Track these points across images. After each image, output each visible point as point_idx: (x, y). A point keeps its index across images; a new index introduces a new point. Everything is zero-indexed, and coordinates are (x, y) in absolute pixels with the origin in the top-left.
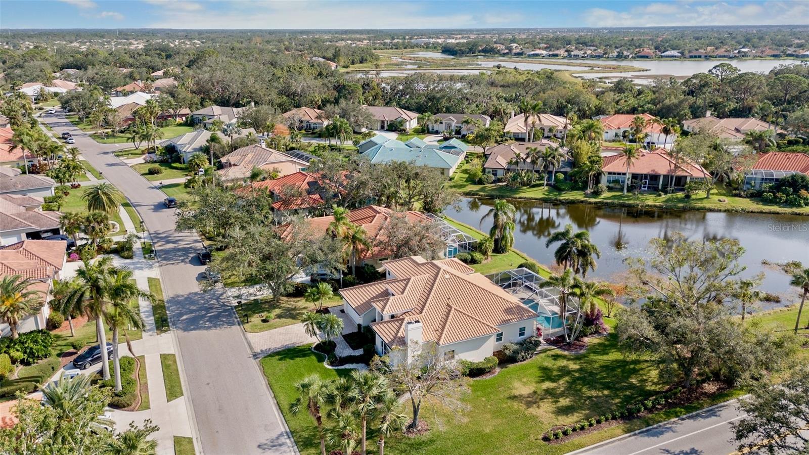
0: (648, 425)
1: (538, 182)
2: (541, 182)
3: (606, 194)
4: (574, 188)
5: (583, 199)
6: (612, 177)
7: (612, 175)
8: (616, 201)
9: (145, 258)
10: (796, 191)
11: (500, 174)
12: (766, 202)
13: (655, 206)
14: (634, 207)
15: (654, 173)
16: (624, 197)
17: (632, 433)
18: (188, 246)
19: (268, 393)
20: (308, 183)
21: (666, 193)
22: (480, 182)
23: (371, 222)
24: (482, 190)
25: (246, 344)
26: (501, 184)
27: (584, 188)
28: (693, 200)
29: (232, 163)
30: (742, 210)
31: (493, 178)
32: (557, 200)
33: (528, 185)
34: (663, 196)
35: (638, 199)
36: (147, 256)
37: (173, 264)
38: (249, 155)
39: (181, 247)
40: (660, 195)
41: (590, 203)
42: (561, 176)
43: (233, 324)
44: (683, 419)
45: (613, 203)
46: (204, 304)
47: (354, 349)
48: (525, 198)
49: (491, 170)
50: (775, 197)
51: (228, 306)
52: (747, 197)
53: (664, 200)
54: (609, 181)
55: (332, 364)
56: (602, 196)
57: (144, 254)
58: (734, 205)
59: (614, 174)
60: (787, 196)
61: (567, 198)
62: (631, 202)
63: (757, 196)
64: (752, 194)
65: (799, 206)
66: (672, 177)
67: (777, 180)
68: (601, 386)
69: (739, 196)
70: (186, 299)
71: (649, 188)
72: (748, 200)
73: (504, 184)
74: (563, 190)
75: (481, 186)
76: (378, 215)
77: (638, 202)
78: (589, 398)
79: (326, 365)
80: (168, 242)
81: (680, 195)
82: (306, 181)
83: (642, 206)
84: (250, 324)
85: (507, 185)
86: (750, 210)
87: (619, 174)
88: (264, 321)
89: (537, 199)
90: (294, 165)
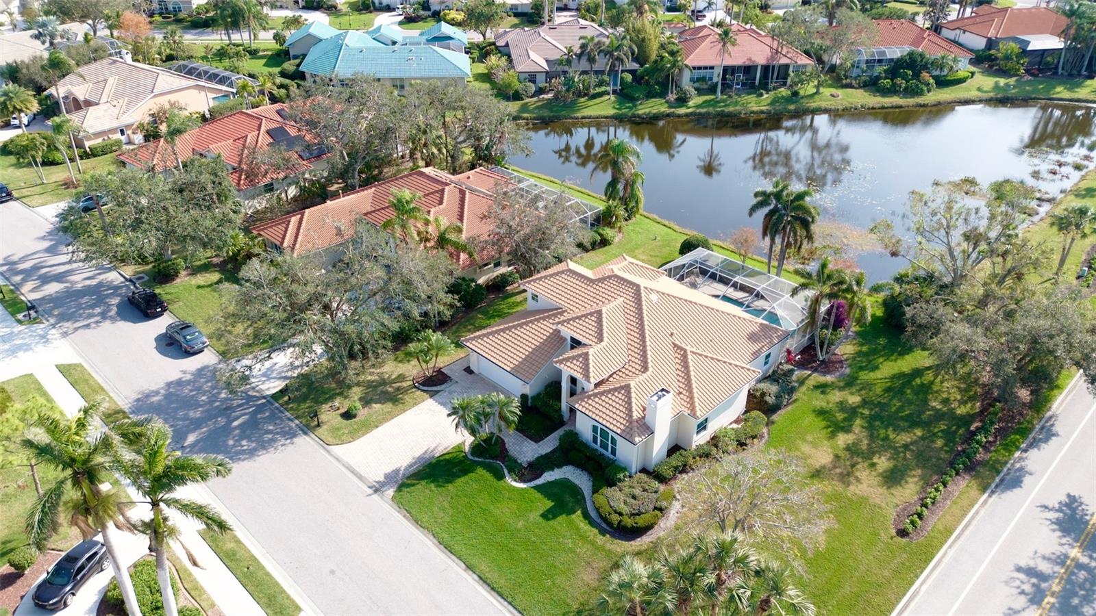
0: (998, 472)
1: (598, 90)
2: (603, 89)
3: (695, 101)
4: (650, 95)
5: (669, 111)
6: (697, 73)
7: (696, 71)
8: (711, 110)
9: (20, 322)
10: (916, 75)
11: (541, 80)
12: (885, 92)
13: (762, 112)
14: (735, 115)
15: (751, 64)
16: (719, 102)
17: (989, 491)
18: (94, 282)
19: (450, 562)
20: (268, 132)
21: (768, 91)
22: (517, 96)
23: (441, 203)
24: (524, 108)
25: (343, 469)
26: (545, 96)
27: (663, 94)
28: (802, 98)
29: (81, 98)
30: (862, 107)
31: (533, 88)
32: (634, 115)
33: (585, 95)
34: (766, 96)
35: (736, 103)
36: (20, 316)
37: (88, 326)
38: (111, 81)
39: (79, 286)
40: (761, 95)
41: (679, 116)
42: (629, 77)
43: (294, 435)
44: (1025, 451)
45: (708, 114)
46: (211, 402)
47: (537, 441)
48: (590, 117)
49: (527, 75)
50: (894, 85)
51: (259, 398)
52: (860, 87)
53: (769, 101)
54: (692, 80)
55: (522, 479)
56: (691, 103)
57: (13, 314)
58: (850, 100)
59: (699, 68)
60: (907, 82)
61: (647, 111)
62: (731, 109)
63: (872, 85)
64: (865, 82)
65: (921, 93)
66: (773, 67)
67: (891, 60)
68: (906, 424)
69: (850, 86)
70: (168, 396)
71: (744, 84)
72: (861, 91)
73: (550, 96)
74: (638, 99)
75: (520, 103)
76: (447, 188)
77: (738, 108)
78: (906, 447)
79: (512, 482)
80: (46, 280)
81: (784, 92)
82: (263, 129)
83: (745, 114)
84: (324, 427)
85: (556, 98)
86: (871, 106)
87: (706, 68)
88: (348, 415)
89: (607, 117)
90: (203, 93)
